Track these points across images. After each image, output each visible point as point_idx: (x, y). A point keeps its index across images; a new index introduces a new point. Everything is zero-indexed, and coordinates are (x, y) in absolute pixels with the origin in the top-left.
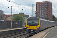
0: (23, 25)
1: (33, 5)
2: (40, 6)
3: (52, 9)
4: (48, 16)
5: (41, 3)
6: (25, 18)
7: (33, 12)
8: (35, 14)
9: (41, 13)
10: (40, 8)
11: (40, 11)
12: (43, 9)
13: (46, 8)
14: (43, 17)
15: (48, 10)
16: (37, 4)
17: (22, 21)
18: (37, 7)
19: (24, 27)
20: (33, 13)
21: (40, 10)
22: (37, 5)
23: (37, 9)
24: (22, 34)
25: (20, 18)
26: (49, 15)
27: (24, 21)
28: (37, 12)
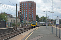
0: (6, 25)
1: (16, 4)
2: (23, 5)
5: (24, 3)
6: (8, 18)
7: (16, 12)
8: (19, 13)
9: (24, 13)
10: (23, 7)
11: (23, 11)
12: (27, 8)
13: (29, 8)
14: (27, 17)
15: (32, 10)
16: (21, 3)
17: (5, 21)
18: (20, 6)
19: (7, 27)
20: (16, 13)
21: (24, 10)
22: (20, 4)
23: (20, 8)
24: (5, 34)
25: (3, 18)
26: (33, 15)
27: (6, 20)
28: (21, 11)
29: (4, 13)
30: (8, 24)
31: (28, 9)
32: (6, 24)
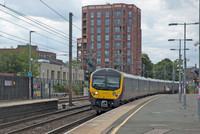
0: (32, 91)
1: (71, 15)
2: (96, 18)
3: (139, 32)
4: (125, 59)
5: (99, 10)
6: (40, 64)
7: (71, 43)
8: (78, 48)
9: (99, 46)
10: (96, 26)
11: (95, 39)
12: (108, 30)
13: (117, 29)
14: (107, 60)
15: (125, 36)
16: (87, 12)
17: (30, 75)
18: (84, 22)
20: (71, 46)
21: (96, 34)
22: (84, 14)
23: (84, 30)
25: (23, 64)
26: (129, 54)
27: (35, 74)
28: (85, 41)
29: (28, 46)
30: (41, 87)
31: (112, 30)
32: (35, 87)
